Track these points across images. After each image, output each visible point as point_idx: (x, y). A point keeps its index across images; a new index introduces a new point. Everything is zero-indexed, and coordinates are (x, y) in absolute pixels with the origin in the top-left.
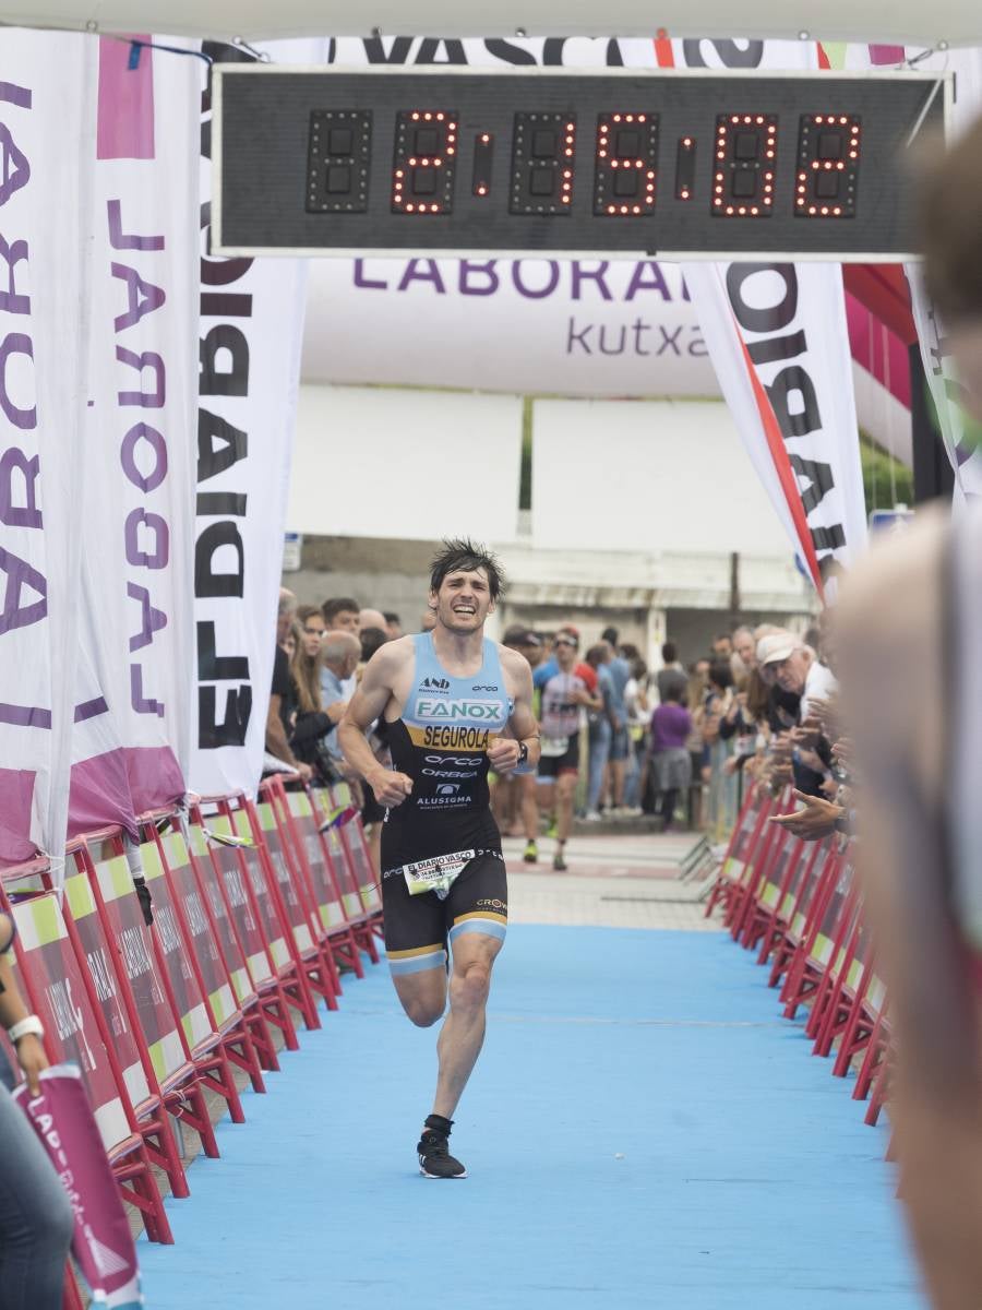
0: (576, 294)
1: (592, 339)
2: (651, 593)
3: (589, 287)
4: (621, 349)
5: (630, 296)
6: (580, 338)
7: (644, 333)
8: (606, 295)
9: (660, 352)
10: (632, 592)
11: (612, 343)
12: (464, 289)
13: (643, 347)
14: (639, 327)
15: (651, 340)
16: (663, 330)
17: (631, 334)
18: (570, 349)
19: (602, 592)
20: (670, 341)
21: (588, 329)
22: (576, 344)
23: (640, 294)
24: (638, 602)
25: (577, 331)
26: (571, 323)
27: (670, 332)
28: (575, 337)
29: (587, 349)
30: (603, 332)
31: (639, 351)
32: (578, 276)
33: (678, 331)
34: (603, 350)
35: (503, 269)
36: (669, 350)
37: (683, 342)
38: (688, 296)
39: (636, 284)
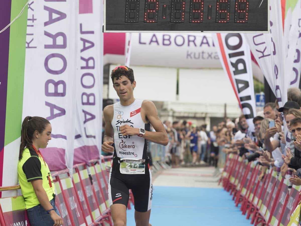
0: (189, 45)
1: (192, 55)
3: (192, 44)
4: (199, 58)
5: (201, 46)
6: (190, 55)
8: (195, 45)
9: (208, 58)
11: (197, 56)
12: (164, 44)
14: (203, 53)
15: (206, 55)
16: (208, 53)
17: (201, 55)
18: (187, 57)
20: (210, 56)
21: (191, 53)
22: (189, 57)
23: (203, 45)
26: (188, 52)
27: (210, 53)
28: (188, 55)
29: (191, 58)
30: (195, 54)
31: (203, 58)
32: (189, 41)
33: (212, 53)
34: (195, 57)
35: (172, 40)
36: (210, 58)
37: (213, 56)
38: (214, 46)
39: (202, 43)
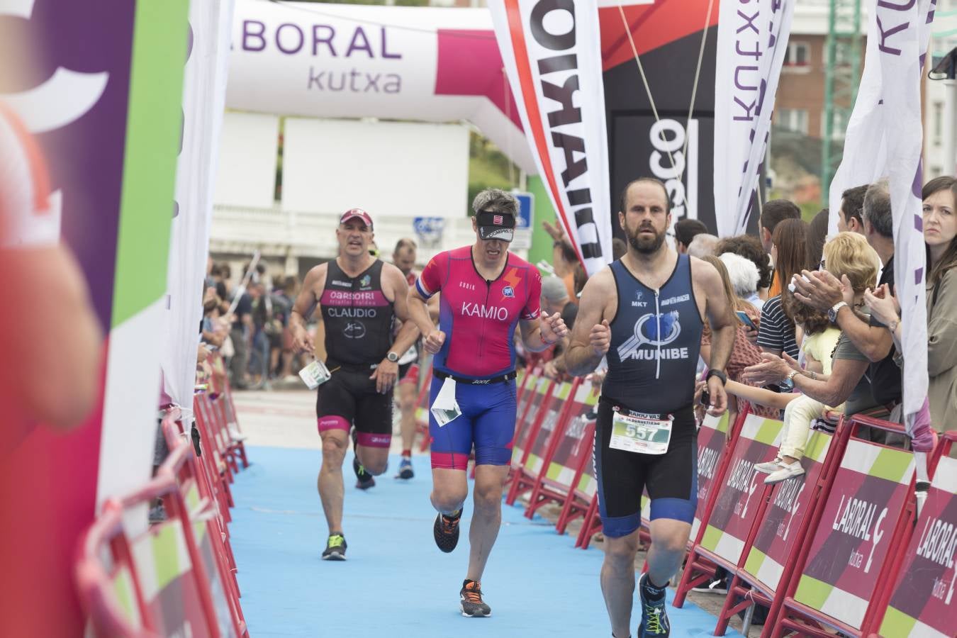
0: (315, 52)
1: (324, 81)
2: (289, 247)
3: (323, 48)
4: (342, 88)
5: (348, 54)
6: (317, 80)
7: (357, 79)
8: (334, 53)
9: (366, 89)
11: (337, 84)
12: (245, 48)
13: (356, 86)
14: (353, 74)
15: (361, 82)
16: (368, 77)
17: (348, 79)
18: (310, 86)
20: (373, 83)
21: (322, 74)
22: (314, 84)
23: (355, 53)
25: (315, 75)
26: (312, 70)
27: (373, 77)
28: (313, 79)
29: (321, 87)
30: (331, 77)
31: (353, 89)
32: (316, 41)
33: (378, 77)
34: (331, 87)
35: (269, 36)
36: (372, 89)
37: (380, 84)
38: (385, 55)
39: (353, 47)
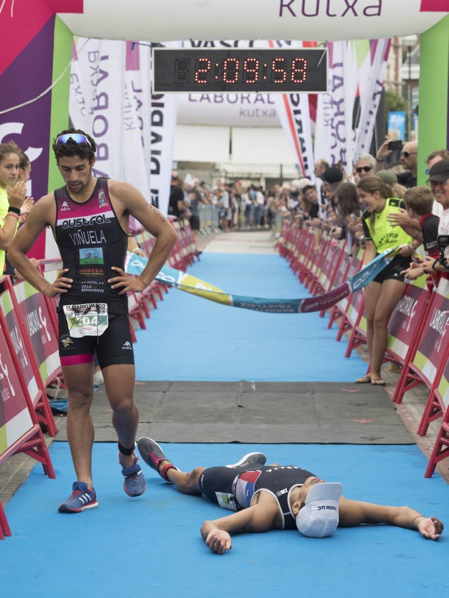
0: (242, 102)
1: (246, 113)
2: (261, 174)
3: (245, 101)
4: (253, 115)
5: (255, 102)
8: (249, 102)
9: (263, 116)
10: (257, 174)
11: (251, 114)
12: (215, 101)
14: (257, 110)
15: (260, 113)
16: (263, 111)
17: (255, 112)
18: (241, 115)
19: (250, 174)
20: (265, 113)
22: (243, 115)
23: (258, 102)
24: (258, 176)
25: (243, 110)
26: (241, 109)
27: (265, 111)
28: (242, 113)
29: (245, 115)
30: (249, 112)
31: (257, 116)
32: (243, 98)
33: (267, 111)
34: (248, 115)
36: (265, 116)
37: (268, 113)
38: (269, 102)
39: (257, 100)
